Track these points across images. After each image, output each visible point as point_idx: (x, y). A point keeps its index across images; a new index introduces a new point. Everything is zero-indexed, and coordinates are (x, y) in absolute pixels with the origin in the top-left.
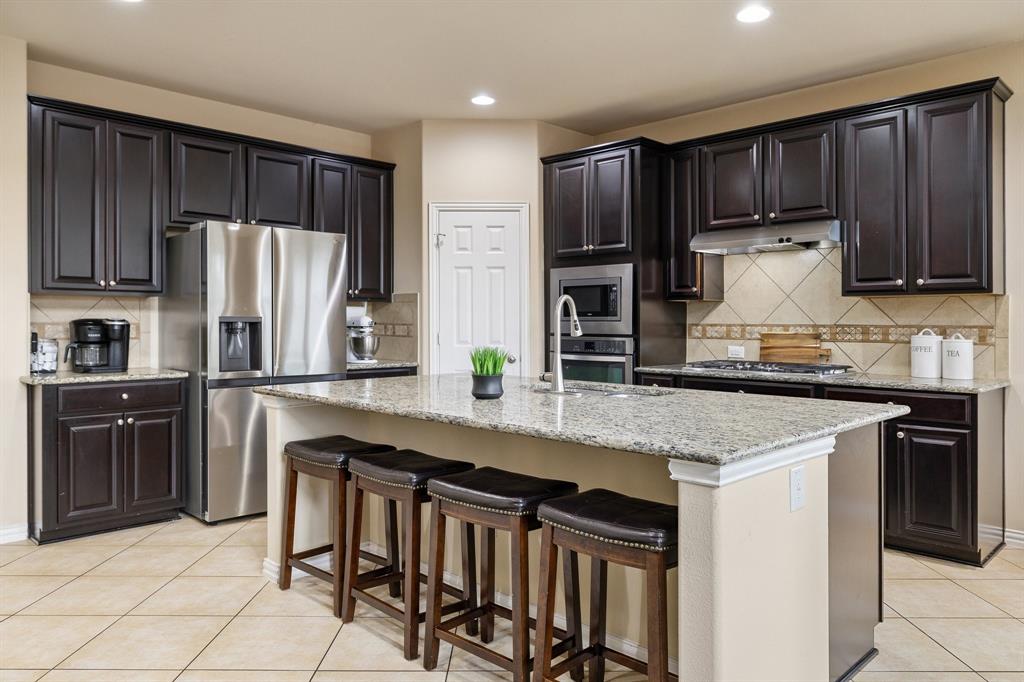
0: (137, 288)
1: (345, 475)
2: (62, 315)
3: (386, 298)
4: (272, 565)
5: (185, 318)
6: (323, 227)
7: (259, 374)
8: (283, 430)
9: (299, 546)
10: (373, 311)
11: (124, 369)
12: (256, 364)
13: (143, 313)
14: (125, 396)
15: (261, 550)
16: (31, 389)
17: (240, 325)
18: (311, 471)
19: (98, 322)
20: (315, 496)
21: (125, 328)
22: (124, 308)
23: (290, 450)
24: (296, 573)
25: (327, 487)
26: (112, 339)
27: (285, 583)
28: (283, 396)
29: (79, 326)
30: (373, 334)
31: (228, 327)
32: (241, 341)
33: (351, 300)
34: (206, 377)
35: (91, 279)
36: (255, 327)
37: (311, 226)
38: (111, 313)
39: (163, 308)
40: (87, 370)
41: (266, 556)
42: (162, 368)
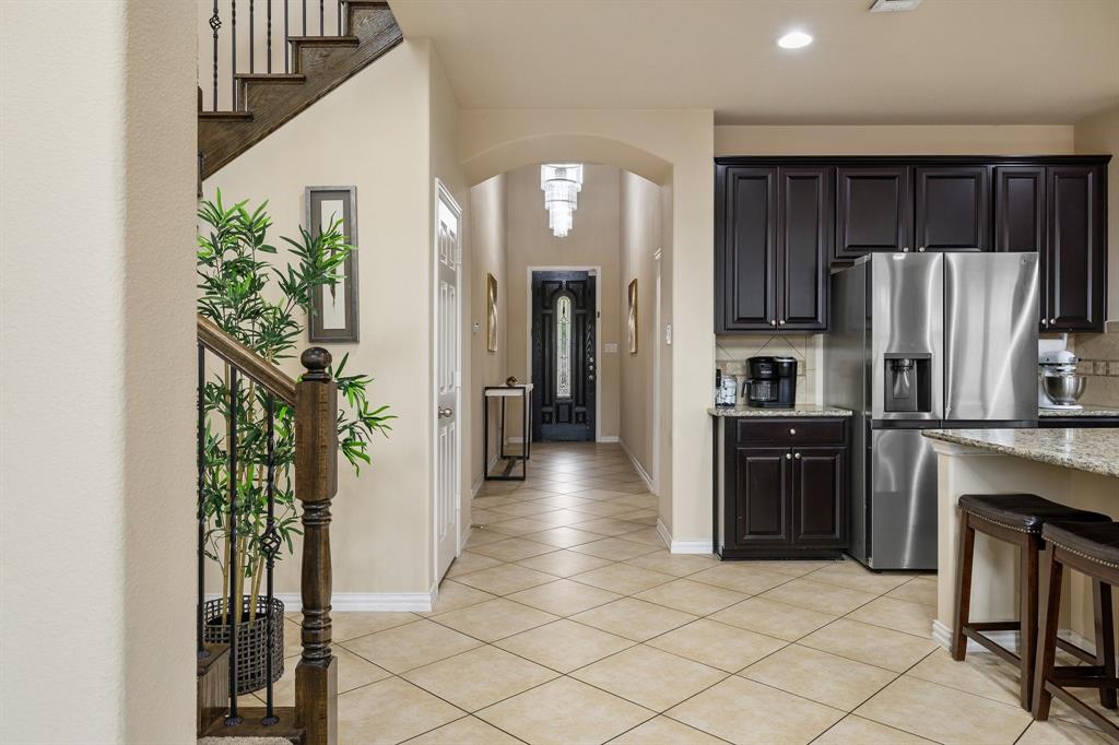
0: (803, 326)
1: (1037, 542)
2: (741, 353)
3: (1097, 327)
4: (943, 630)
5: (849, 355)
6: (1007, 247)
7: (927, 416)
8: (955, 482)
9: (976, 616)
10: (1075, 345)
11: (792, 405)
12: (925, 404)
13: (809, 351)
14: (793, 431)
15: (931, 611)
16: (715, 419)
17: (907, 362)
18: (990, 530)
19: (769, 360)
20: (996, 562)
21: (793, 365)
22: (791, 346)
23: (966, 503)
24: (972, 645)
25: (1012, 554)
26: (776, 377)
27: (959, 653)
28: (957, 442)
29: (754, 363)
30: (1076, 374)
31: (894, 364)
32: (907, 379)
33: (1044, 330)
34: (870, 417)
35: (764, 319)
36: (923, 365)
37: (991, 247)
38: (781, 352)
39: (827, 346)
40: (759, 405)
41: (936, 618)
42: (827, 406)
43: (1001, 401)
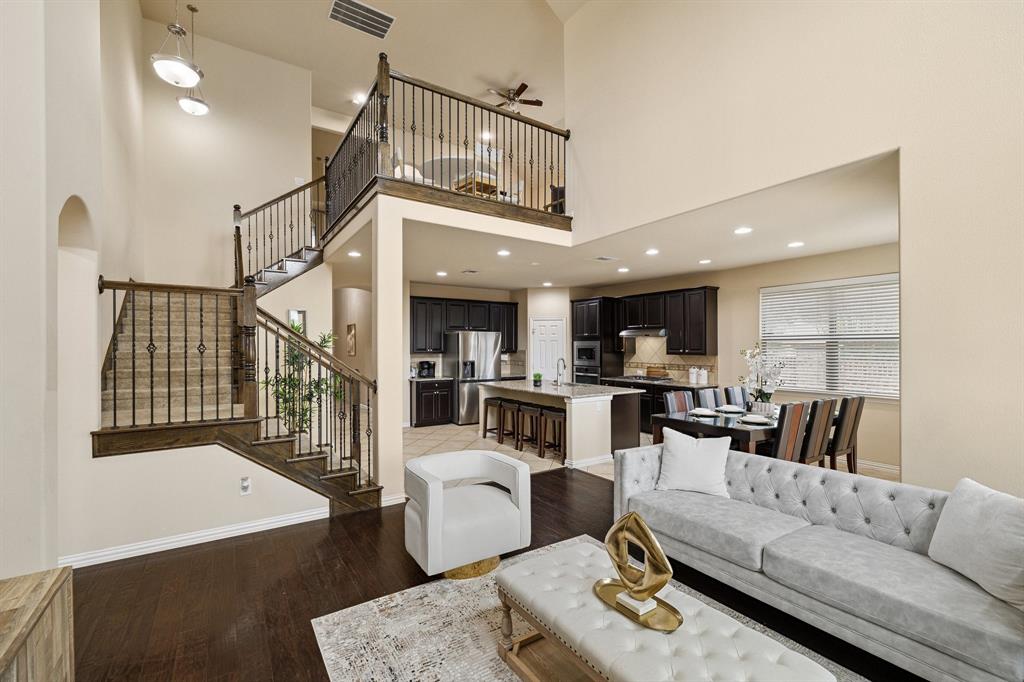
0: (436, 351)
1: (501, 406)
2: (418, 360)
3: (515, 352)
4: (481, 433)
5: (451, 360)
6: (493, 330)
7: (475, 379)
8: (483, 395)
9: (488, 428)
10: (511, 355)
11: (434, 377)
12: (473, 376)
13: (438, 359)
14: (435, 385)
15: (477, 431)
16: (411, 382)
17: (468, 364)
18: (491, 405)
19: (426, 362)
20: (492, 415)
21: (434, 365)
22: (433, 358)
23: (486, 400)
24: (488, 434)
25: (496, 409)
26: (431, 367)
27: (485, 437)
28: (484, 385)
29: (421, 363)
31: (465, 364)
32: (469, 367)
33: (503, 353)
34: (459, 380)
35: (425, 349)
36: (473, 364)
37: (489, 330)
38: (430, 359)
39: (443, 357)
40: (424, 377)
41: (479, 431)
42: (444, 376)
43: (490, 374)
